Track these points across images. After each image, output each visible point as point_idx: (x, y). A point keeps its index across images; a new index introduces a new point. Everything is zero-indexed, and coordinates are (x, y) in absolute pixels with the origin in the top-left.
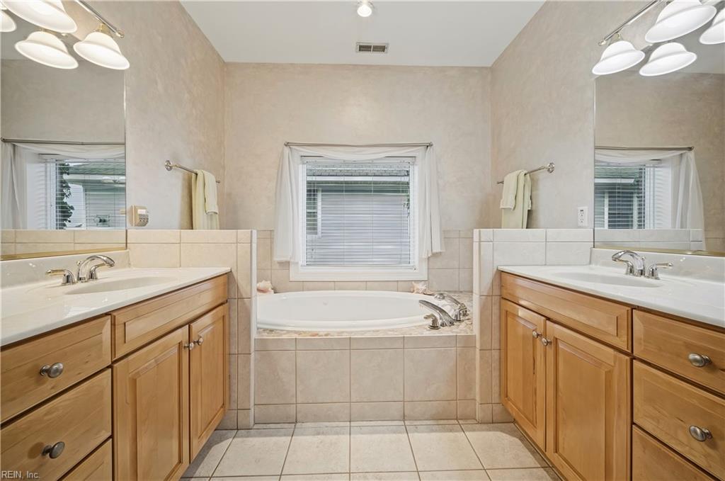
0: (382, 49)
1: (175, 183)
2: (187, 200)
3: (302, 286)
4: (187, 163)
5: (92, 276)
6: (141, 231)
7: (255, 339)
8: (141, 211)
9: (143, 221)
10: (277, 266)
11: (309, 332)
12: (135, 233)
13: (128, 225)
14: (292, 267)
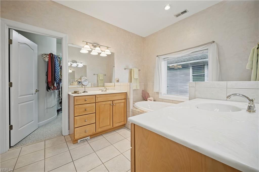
0: (185, 12)
1: (127, 73)
2: (130, 76)
3: (163, 100)
4: (130, 67)
5: (106, 91)
6: (118, 83)
7: (131, 109)
8: (117, 79)
9: (118, 81)
10: (156, 94)
11: (142, 110)
12: (116, 84)
13: (115, 82)
14: (160, 94)
